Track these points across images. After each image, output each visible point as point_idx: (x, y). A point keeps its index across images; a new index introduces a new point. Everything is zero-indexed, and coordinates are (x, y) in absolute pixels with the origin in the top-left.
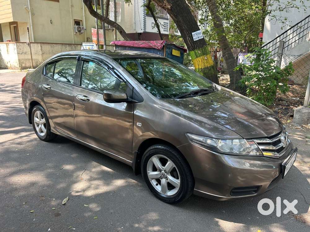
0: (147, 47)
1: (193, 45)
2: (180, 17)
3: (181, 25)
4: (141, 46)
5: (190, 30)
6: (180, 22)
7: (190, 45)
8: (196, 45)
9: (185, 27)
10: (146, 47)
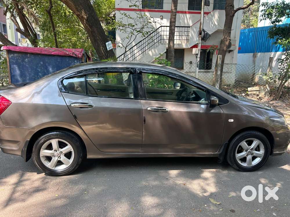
0: (62, 55)
1: (106, 54)
2: (95, 27)
3: (95, 36)
4: (52, 53)
5: (103, 41)
6: (94, 32)
7: (104, 54)
8: (109, 54)
9: (99, 37)
10: (60, 54)
